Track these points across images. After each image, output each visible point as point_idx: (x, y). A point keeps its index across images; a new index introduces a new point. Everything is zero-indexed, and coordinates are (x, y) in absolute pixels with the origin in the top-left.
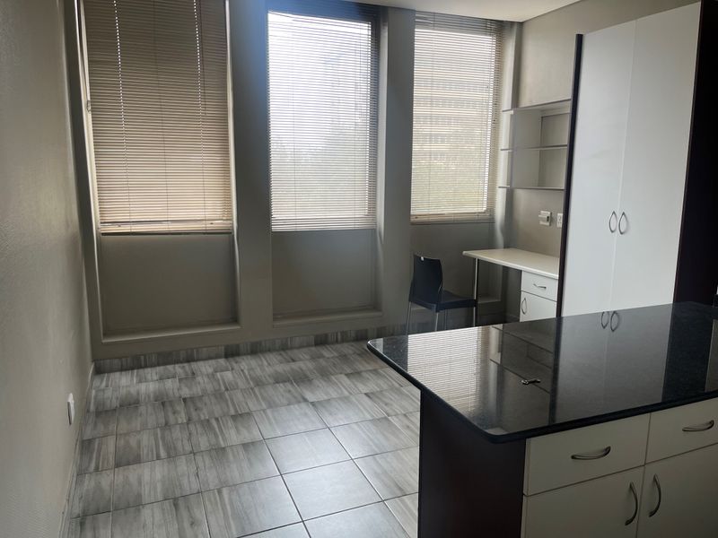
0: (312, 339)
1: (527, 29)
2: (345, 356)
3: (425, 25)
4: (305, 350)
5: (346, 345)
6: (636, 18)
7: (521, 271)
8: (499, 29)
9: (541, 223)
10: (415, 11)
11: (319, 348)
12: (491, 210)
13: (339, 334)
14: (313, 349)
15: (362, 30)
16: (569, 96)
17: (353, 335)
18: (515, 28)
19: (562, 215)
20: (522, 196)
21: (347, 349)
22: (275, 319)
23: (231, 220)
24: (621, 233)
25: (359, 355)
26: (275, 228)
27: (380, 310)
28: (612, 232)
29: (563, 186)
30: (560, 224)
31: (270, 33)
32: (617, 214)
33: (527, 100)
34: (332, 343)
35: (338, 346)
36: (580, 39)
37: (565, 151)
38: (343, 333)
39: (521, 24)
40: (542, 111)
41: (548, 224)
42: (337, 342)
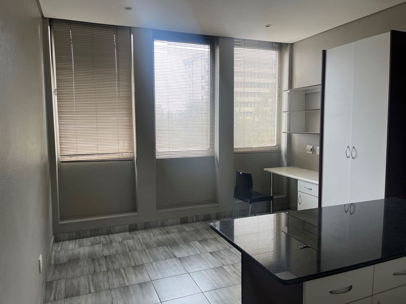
0: (179, 220)
1: (295, 47)
2: (198, 230)
3: (239, 46)
4: (175, 226)
5: (198, 223)
6: (355, 41)
7: (297, 180)
8: (280, 47)
9: (308, 152)
10: (234, 38)
11: (183, 225)
12: (279, 145)
13: (194, 217)
14: (179, 226)
15: (205, 49)
16: (320, 82)
17: (202, 217)
18: (289, 47)
19: (319, 147)
20: (296, 137)
21: (199, 226)
22: (158, 208)
23: (133, 153)
24: (353, 158)
25: (206, 229)
26: (158, 157)
27: (218, 203)
28: (348, 157)
29: (319, 132)
30: (318, 153)
31: (155, 51)
32: (350, 147)
33: (296, 85)
34: (190, 223)
35: (194, 224)
36: (324, 52)
37: (319, 112)
38: (196, 216)
39: (292, 45)
40: (305, 90)
41: (311, 153)
42: (193, 222)
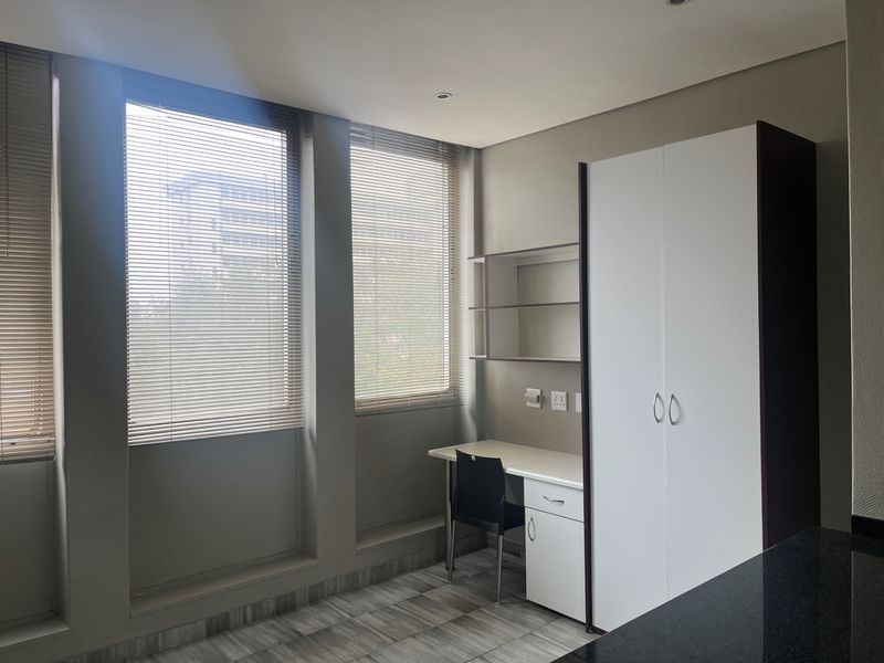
0: (202, 627)
1: (488, 159)
2: (265, 651)
3: (361, 142)
4: (191, 650)
5: (261, 626)
6: (663, 144)
7: (522, 478)
8: (452, 154)
9: (528, 404)
10: (348, 121)
11: (215, 641)
12: (455, 388)
13: (249, 608)
14: (205, 645)
15: (273, 142)
17: (272, 606)
18: (472, 157)
20: (496, 369)
21: (265, 634)
22: (134, 599)
23: (53, 435)
24: (673, 423)
25: (289, 645)
26: (136, 438)
27: (314, 556)
28: (658, 421)
29: (577, 357)
31: (129, 132)
32: (663, 395)
33: (492, 247)
34: (237, 628)
35: (248, 631)
36: (583, 169)
38: (254, 606)
39: (479, 151)
40: (517, 258)
41: (538, 406)
42: (246, 623)
